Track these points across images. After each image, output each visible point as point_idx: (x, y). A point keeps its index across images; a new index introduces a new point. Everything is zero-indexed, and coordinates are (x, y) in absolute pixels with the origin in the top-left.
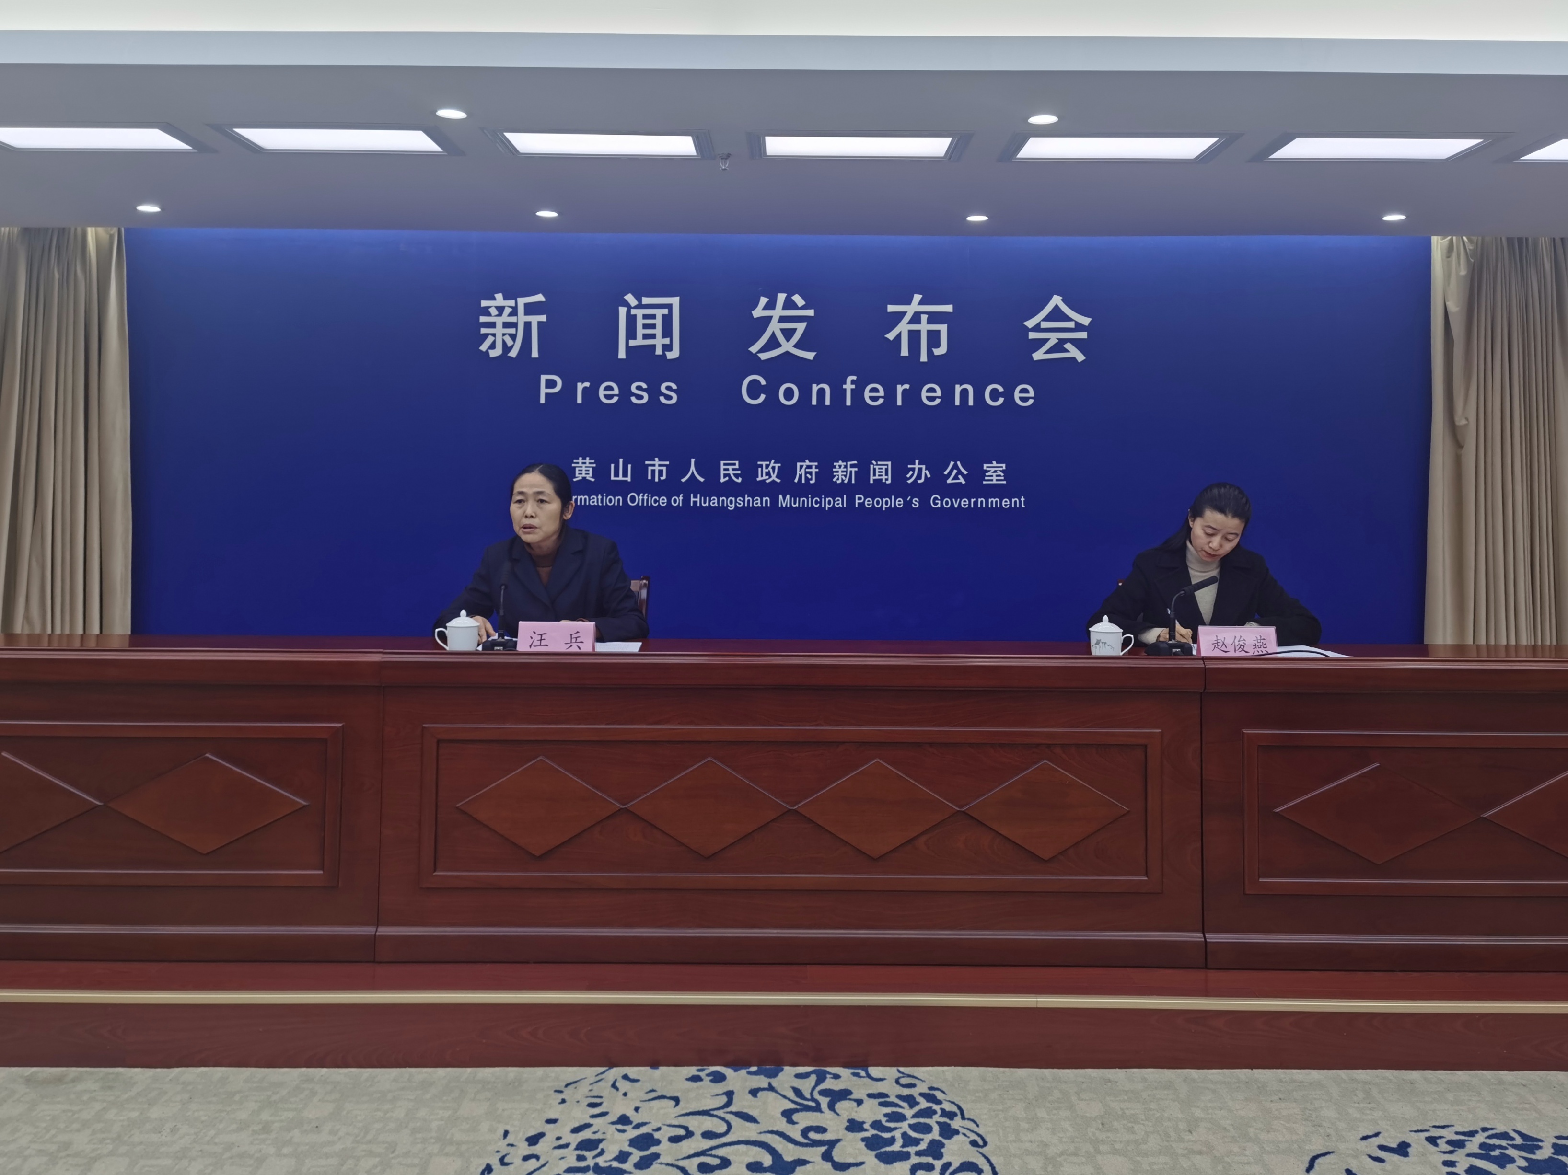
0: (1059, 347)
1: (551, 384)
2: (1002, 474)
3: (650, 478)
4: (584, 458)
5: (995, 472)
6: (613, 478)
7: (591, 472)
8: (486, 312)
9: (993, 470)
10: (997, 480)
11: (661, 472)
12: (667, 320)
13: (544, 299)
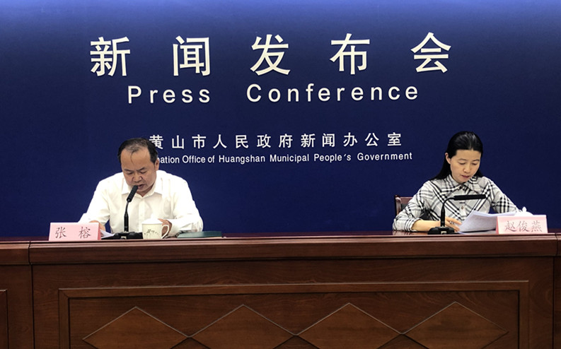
0: (432, 64)
1: (134, 91)
2: (399, 140)
3: (195, 146)
4: (156, 136)
5: (395, 138)
6: (173, 147)
7: (160, 144)
9: (393, 137)
10: (396, 143)
11: (201, 143)
13: (128, 40)
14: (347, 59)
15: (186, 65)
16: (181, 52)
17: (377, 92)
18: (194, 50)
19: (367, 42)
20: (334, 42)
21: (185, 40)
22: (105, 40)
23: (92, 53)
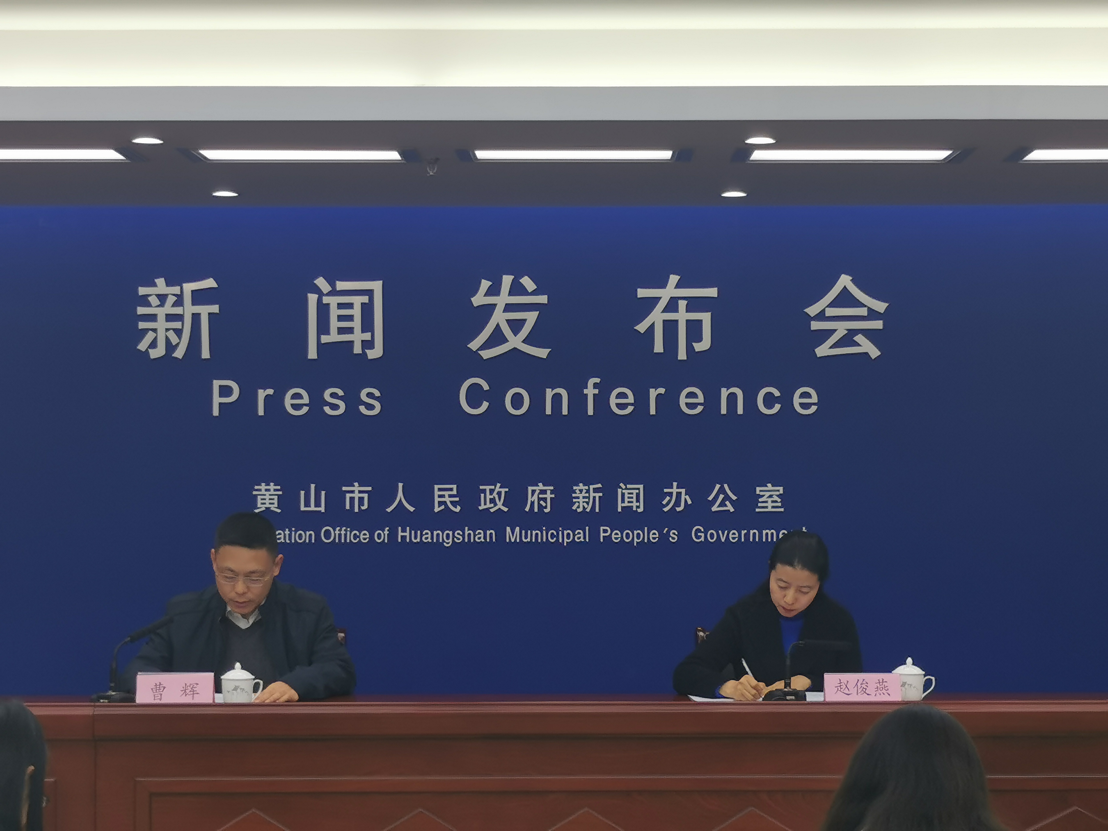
0: (848, 340)
1: (225, 391)
2: (779, 500)
3: (348, 507)
4: (268, 485)
5: (771, 496)
6: (303, 508)
7: (276, 501)
8: (144, 301)
9: (768, 494)
10: (773, 507)
11: (361, 500)
12: (367, 310)
13: (215, 285)
14: (670, 327)
15: (333, 337)
16: (323, 310)
17: (732, 398)
18: (350, 306)
19: (712, 292)
20: (642, 293)
21: (333, 285)
22: (168, 284)
23: (141, 310)
